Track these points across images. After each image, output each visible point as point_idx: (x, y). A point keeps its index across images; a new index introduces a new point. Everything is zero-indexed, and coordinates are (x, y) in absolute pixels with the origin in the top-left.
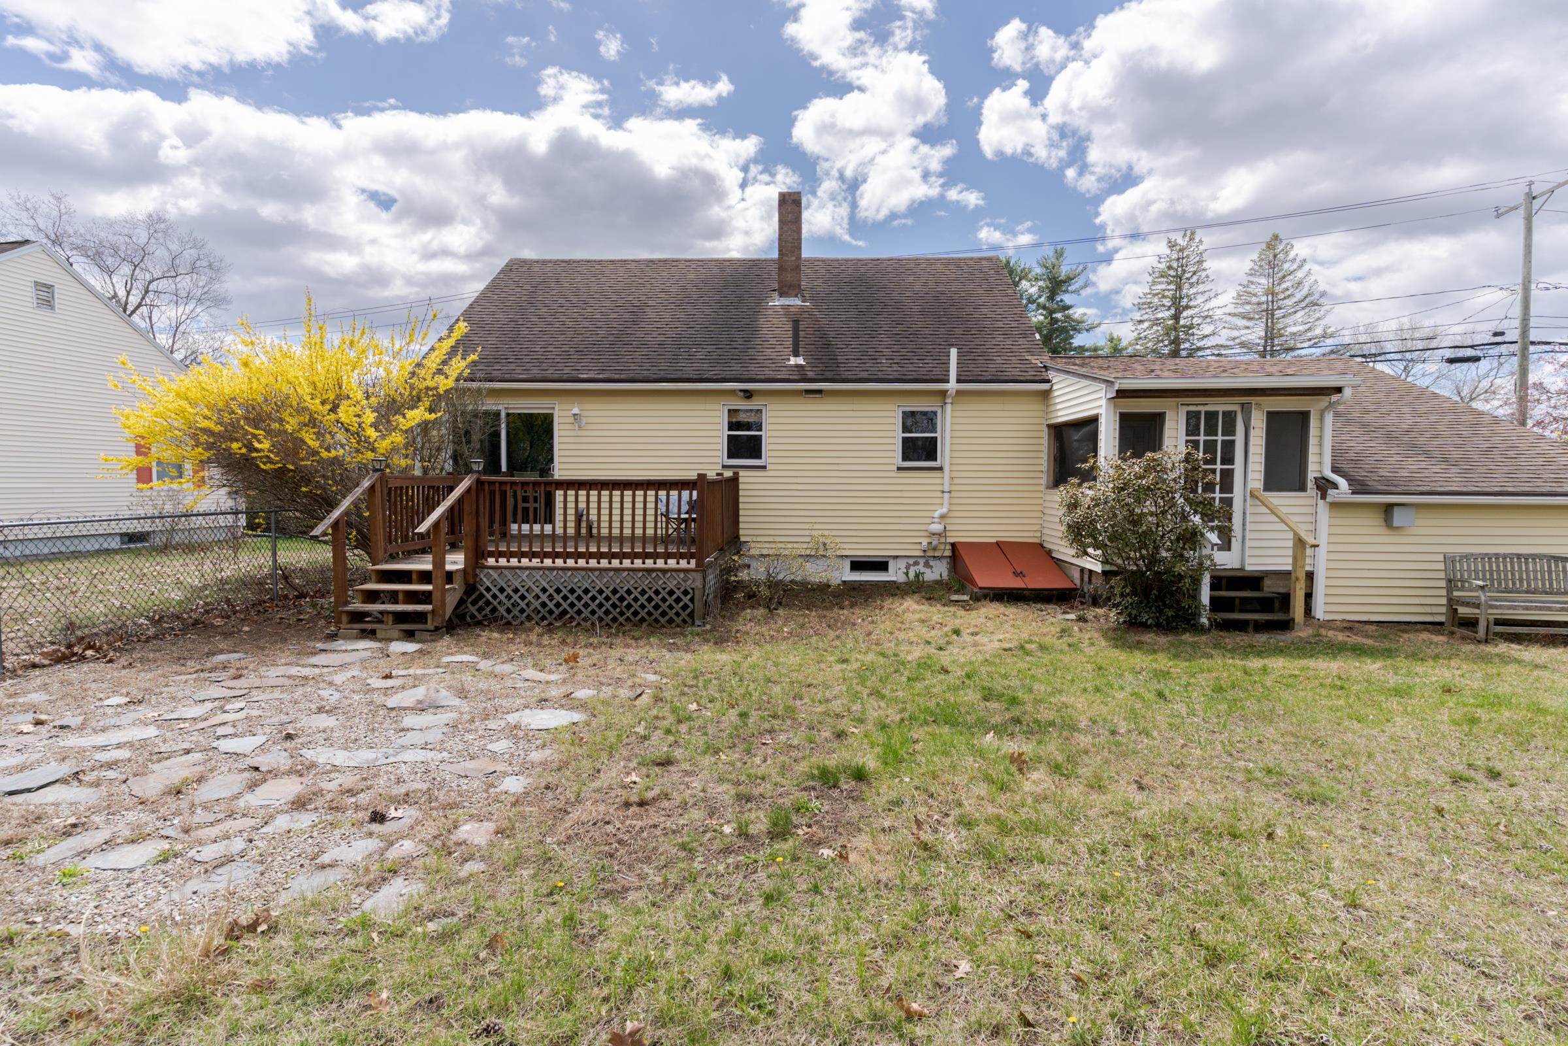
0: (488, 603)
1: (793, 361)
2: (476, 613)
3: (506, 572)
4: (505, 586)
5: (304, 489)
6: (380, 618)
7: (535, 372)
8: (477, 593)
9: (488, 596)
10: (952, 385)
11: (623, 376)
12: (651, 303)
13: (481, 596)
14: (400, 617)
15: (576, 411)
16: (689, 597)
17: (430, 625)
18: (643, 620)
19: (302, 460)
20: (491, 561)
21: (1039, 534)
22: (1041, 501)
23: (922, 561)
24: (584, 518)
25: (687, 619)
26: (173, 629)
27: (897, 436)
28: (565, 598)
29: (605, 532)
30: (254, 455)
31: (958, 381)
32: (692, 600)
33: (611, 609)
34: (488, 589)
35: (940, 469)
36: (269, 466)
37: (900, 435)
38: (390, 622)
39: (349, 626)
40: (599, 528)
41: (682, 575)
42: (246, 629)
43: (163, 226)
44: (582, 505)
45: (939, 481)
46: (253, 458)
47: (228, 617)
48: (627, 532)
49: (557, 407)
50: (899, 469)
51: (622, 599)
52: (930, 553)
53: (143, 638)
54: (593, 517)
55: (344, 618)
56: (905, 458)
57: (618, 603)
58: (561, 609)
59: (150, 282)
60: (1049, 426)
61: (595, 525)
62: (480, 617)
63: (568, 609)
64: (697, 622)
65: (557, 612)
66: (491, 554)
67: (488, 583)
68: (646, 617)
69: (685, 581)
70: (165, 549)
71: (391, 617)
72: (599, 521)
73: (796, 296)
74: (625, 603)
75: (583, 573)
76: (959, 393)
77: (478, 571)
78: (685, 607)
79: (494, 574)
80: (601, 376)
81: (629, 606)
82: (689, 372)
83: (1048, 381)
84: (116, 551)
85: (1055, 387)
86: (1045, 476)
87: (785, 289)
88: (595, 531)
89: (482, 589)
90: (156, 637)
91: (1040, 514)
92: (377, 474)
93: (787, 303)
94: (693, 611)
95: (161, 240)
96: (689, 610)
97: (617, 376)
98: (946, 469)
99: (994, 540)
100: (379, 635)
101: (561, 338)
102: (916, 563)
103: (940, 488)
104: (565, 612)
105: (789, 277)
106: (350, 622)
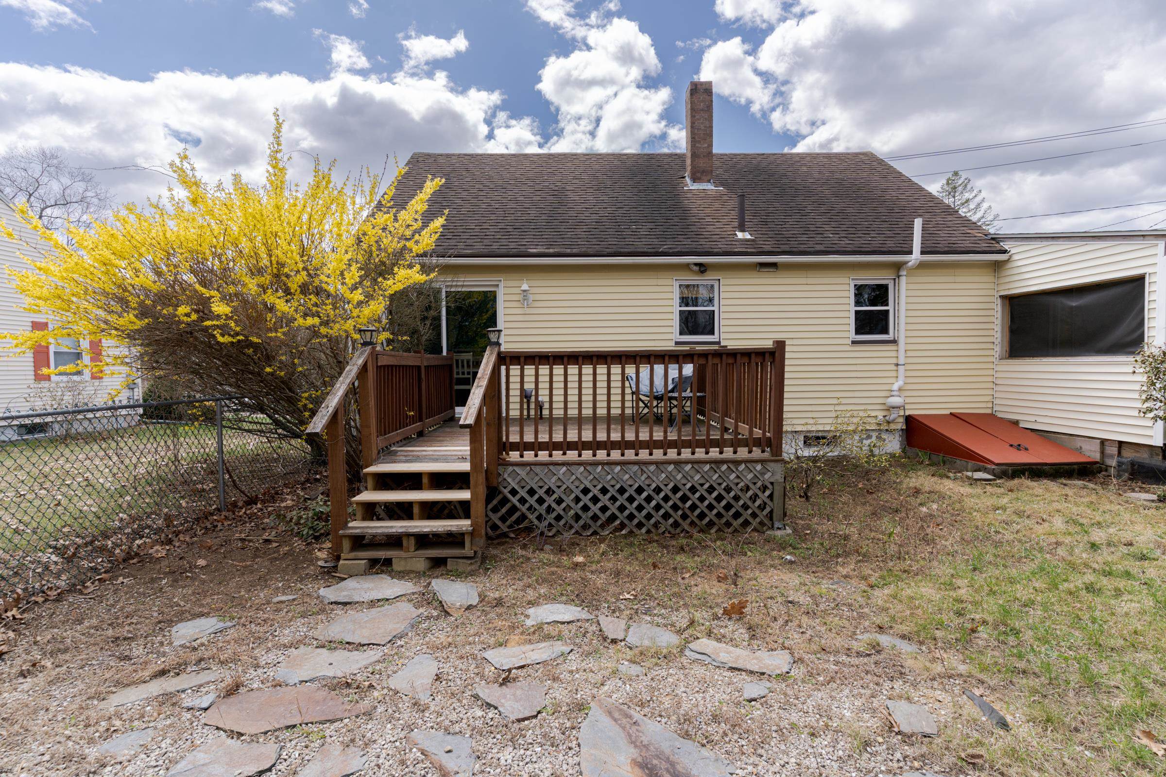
0: (514, 509)
1: (740, 235)
2: (499, 523)
3: (537, 469)
4: (535, 487)
5: (268, 370)
6: (395, 541)
7: (479, 247)
8: (500, 497)
9: (515, 500)
10: (916, 256)
11: (575, 251)
12: (568, 188)
13: (505, 500)
14: (423, 541)
15: (525, 287)
16: (767, 493)
17: (468, 551)
18: (711, 524)
19: (270, 330)
20: (514, 456)
21: (990, 405)
22: (991, 372)
23: (874, 435)
24: (533, 399)
25: (766, 521)
26: (94, 570)
27: (849, 309)
28: (613, 499)
29: (558, 412)
30: (208, 323)
31: (922, 253)
32: (771, 497)
33: (671, 512)
34: (514, 492)
35: (894, 342)
36: (226, 339)
37: (853, 309)
38: (412, 548)
39: (353, 555)
40: (551, 409)
41: (759, 467)
42: (201, 562)
43: (55, 161)
44: (529, 386)
45: (894, 354)
46: (207, 327)
47: (170, 542)
48: (573, 412)
49: (502, 285)
50: (854, 342)
51: (684, 499)
52: (884, 427)
53: (53, 594)
54: (544, 397)
55: (346, 544)
56: (858, 332)
57: (679, 504)
58: (608, 513)
59: (43, 210)
60: (1003, 297)
61: (547, 406)
62: (504, 528)
63: (617, 513)
64: (777, 524)
65: (603, 517)
66: (515, 447)
67: (514, 484)
68: (715, 519)
69: (763, 474)
70: (66, 439)
71: (412, 541)
72: (551, 402)
73: (709, 181)
74: (689, 503)
75: (636, 468)
76: (922, 266)
77: (501, 469)
78: (762, 507)
79: (522, 472)
80: (551, 251)
81: (694, 507)
82: (640, 246)
83: (1005, 252)
84: (13, 443)
85: (1015, 257)
86: (998, 348)
87: (699, 175)
88: (546, 412)
89: (506, 491)
90: (72, 589)
91: (991, 385)
92: (368, 349)
93: (701, 188)
94: (771, 512)
95: (54, 173)
96: (768, 510)
97: (569, 251)
98: (902, 341)
99: (948, 412)
100: (397, 566)
101: (493, 217)
102: (869, 437)
103: (894, 361)
104: (613, 517)
105: (702, 163)
106: (353, 549)
